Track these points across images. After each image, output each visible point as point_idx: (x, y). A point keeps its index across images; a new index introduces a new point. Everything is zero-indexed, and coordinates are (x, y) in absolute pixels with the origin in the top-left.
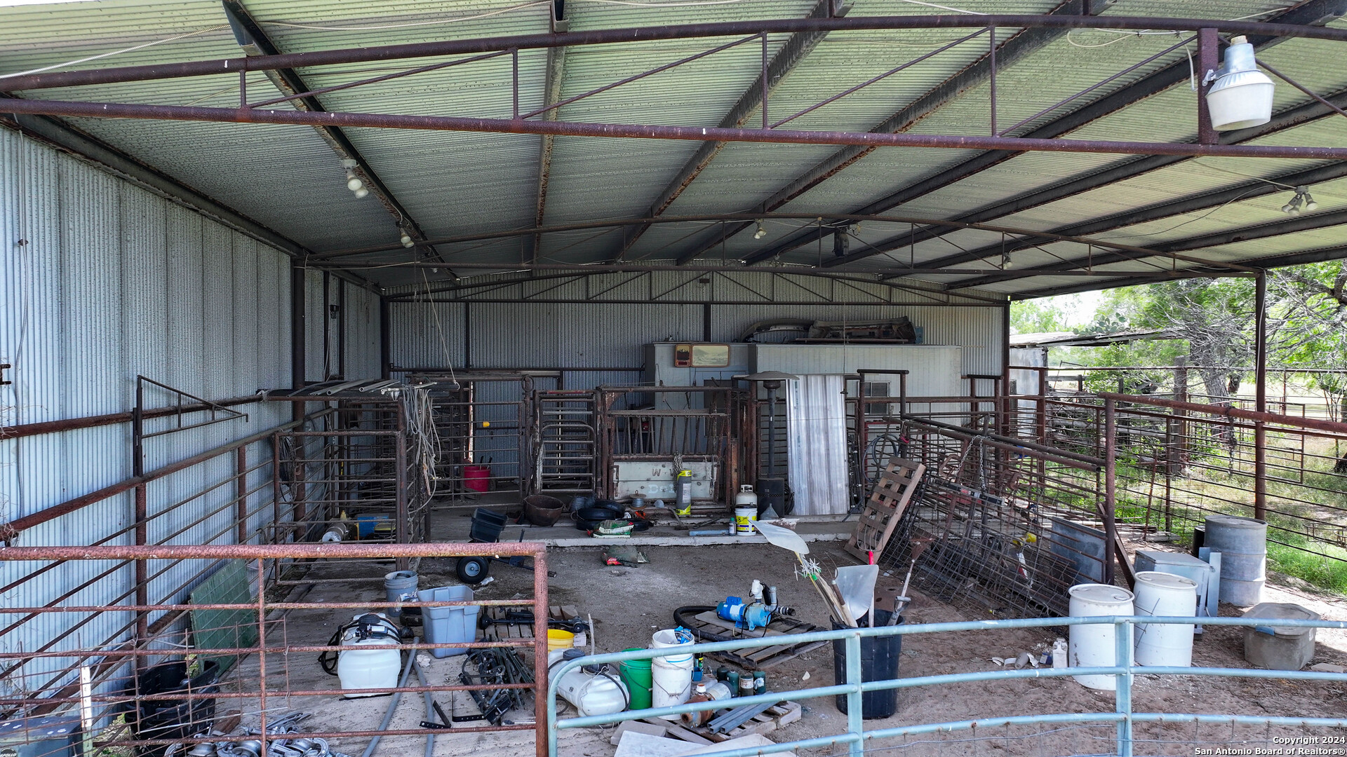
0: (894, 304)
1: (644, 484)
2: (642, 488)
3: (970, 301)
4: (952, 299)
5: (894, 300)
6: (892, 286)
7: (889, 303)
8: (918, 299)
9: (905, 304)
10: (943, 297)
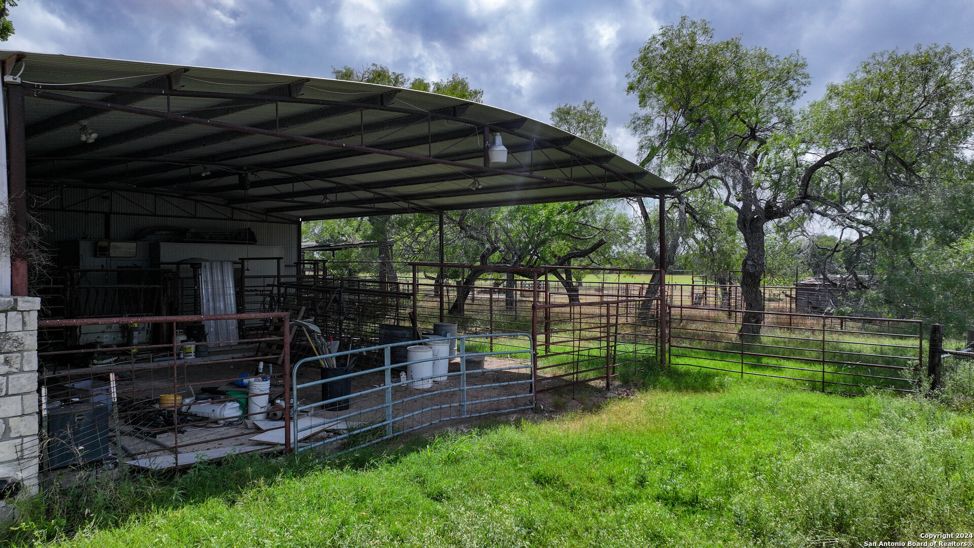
0: (235, 220)
1: (99, 335)
2: (98, 337)
3: (279, 220)
4: (269, 218)
5: (235, 217)
6: (233, 208)
7: (232, 219)
8: (249, 218)
9: (242, 220)
10: (264, 217)
